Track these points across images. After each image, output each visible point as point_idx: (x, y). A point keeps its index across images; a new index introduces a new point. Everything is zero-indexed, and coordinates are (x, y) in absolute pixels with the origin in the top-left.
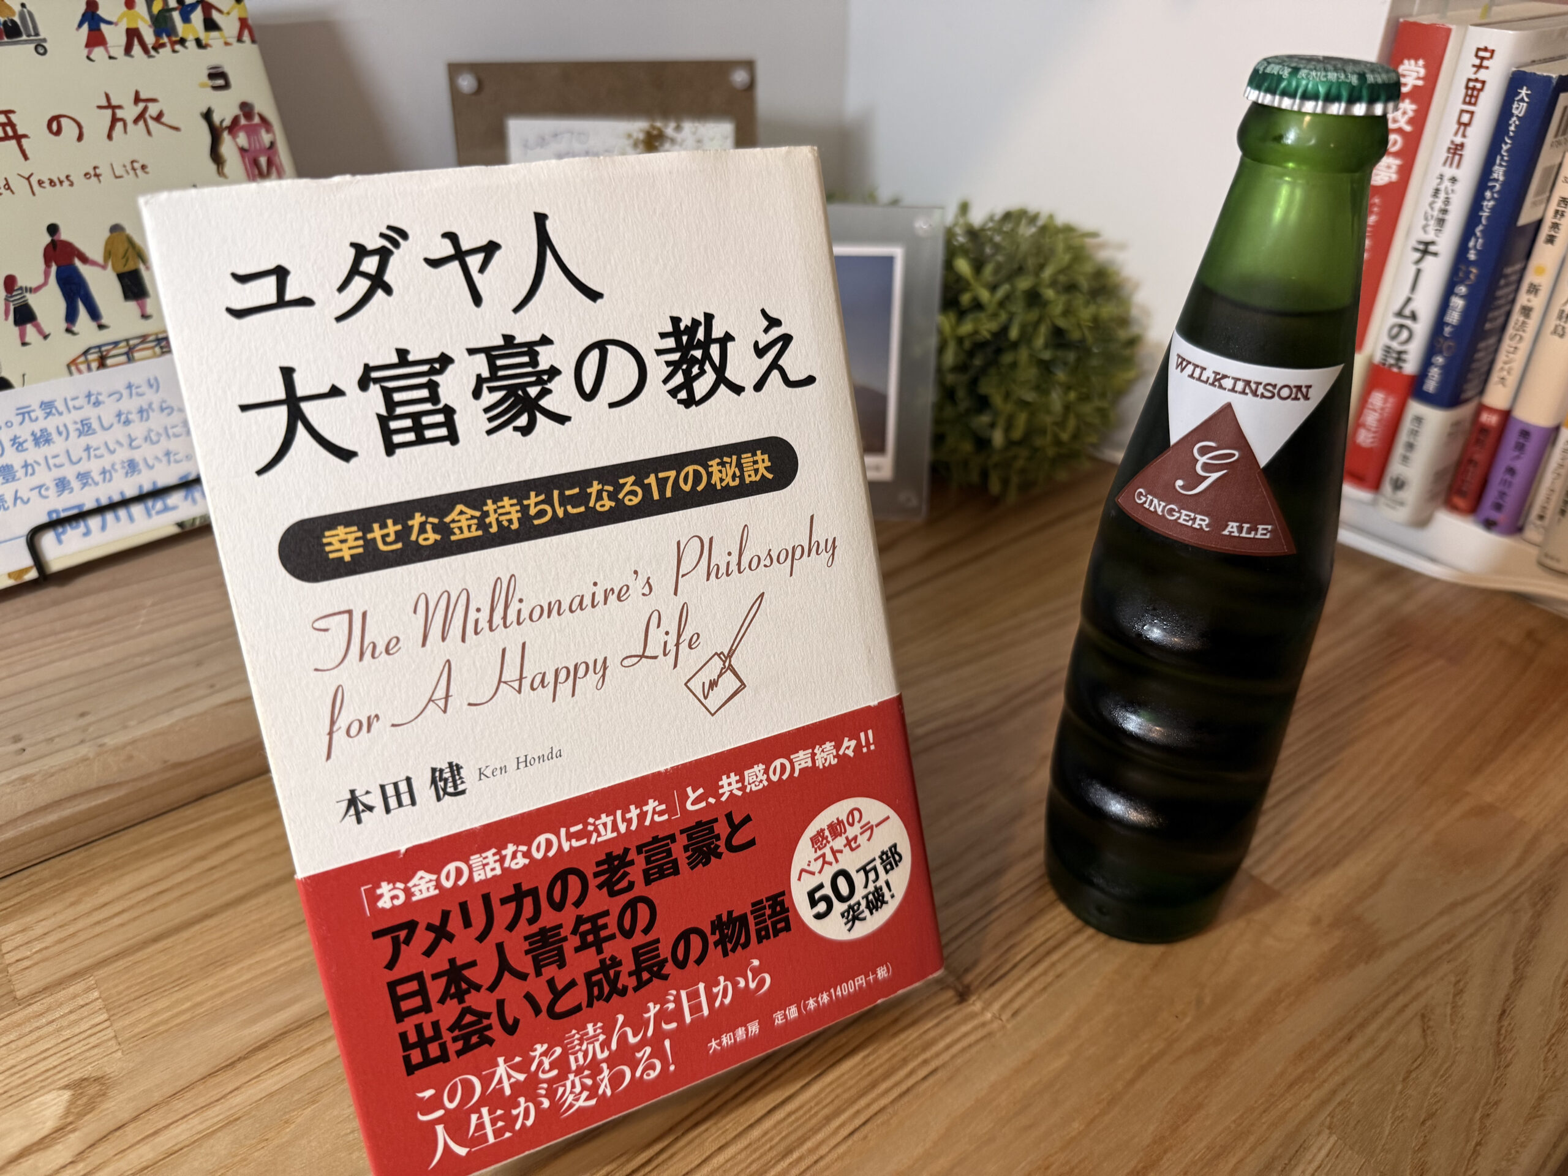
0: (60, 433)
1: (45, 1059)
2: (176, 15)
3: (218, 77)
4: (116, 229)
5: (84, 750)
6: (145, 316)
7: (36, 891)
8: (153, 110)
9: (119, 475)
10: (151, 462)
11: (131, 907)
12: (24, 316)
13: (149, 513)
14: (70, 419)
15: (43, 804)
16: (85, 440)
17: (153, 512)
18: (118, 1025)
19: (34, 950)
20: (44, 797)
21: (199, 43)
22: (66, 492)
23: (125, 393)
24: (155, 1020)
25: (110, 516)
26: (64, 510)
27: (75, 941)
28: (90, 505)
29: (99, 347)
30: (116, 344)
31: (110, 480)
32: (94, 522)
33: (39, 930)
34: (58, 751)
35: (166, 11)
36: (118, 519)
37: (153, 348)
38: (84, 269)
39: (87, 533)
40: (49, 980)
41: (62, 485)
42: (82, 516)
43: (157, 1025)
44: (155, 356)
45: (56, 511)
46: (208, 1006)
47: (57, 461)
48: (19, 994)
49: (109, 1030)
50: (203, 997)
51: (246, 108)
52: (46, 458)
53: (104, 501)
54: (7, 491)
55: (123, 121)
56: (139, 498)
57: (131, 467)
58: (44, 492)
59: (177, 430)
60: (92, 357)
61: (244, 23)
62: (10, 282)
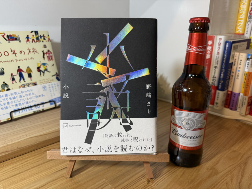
0: (17, 97)
2: (40, 38)
3: (45, 46)
4: (28, 67)
6: (31, 80)
8: (35, 50)
10: (30, 102)
12: (13, 79)
13: (29, 110)
14: (19, 95)
16: (21, 98)
23: (27, 91)
25: (23, 110)
28: (20, 108)
29: (24, 84)
30: (27, 84)
31: (24, 105)
32: (21, 111)
35: (38, 37)
36: (24, 111)
39: (19, 113)
41: (16, 105)
42: (19, 110)
44: (32, 86)
45: (15, 109)
47: (16, 101)
51: (49, 51)
52: (14, 101)
53: (22, 108)
54: (8, 106)
55: (31, 52)
56: (28, 107)
57: (27, 103)
58: (14, 106)
59: (35, 97)
60: (23, 86)
61: (49, 39)
62: (12, 74)
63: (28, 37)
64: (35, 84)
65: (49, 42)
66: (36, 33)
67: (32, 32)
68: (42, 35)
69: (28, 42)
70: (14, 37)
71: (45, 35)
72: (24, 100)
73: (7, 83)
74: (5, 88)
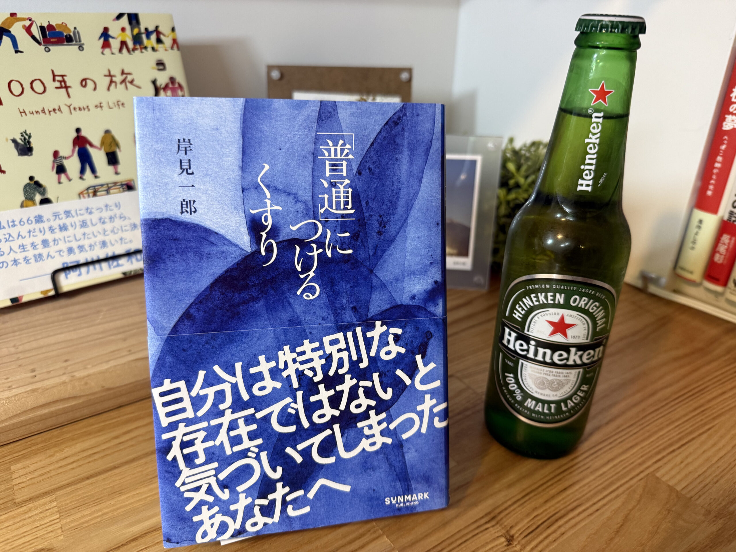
0: (72, 226)
1: (24, 536)
3: (161, 65)
4: (107, 132)
5: (65, 378)
6: (117, 173)
7: (33, 448)
8: (129, 78)
9: (97, 248)
10: (113, 242)
11: (78, 460)
12: (61, 170)
13: (110, 267)
14: (77, 220)
15: (41, 404)
16: (83, 230)
17: (112, 267)
18: (63, 522)
19: (28, 479)
20: (42, 401)
21: (153, 49)
22: (72, 254)
23: (104, 209)
24: (82, 520)
25: (91, 267)
26: (70, 263)
27: (49, 475)
28: (82, 261)
29: (94, 186)
30: (102, 185)
31: (93, 250)
32: (84, 270)
33: (32, 468)
34: (51, 378)
35: (139, 34)
36: (95, 269)
37: (119, 188)
38: (91, 150)
39: (80, 275)
40: (33, 494)
41: (70, 250)
42: (77, 266)
43: (83, 523)
44: (120, 192)
45: (66, 263)
46: (110, 515)
47: (70, 239)
48: (17, 501)
49: (59, 524)
50: (109, 510)
51: (172, 80)
52: (64, 238)
53: (89, 260)
54: (44, 252)
55: (115, 82)
56: (107, 259)
57: (104, 244)
58: (61, 253)
59: (127, 228)
60: (91, 191)
61: (175, 41)
62: (56, 154)
63: (105, 35)
64: (129, 187)
65: (176, 53)
66: (134, 22)
67: (120, 16)
68: (151, 28)
69: (107, 51)
70: (61, 33)
71: (160, 29)
72: (95, 236)
73: (42, 182)
74: (34, 195)
